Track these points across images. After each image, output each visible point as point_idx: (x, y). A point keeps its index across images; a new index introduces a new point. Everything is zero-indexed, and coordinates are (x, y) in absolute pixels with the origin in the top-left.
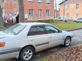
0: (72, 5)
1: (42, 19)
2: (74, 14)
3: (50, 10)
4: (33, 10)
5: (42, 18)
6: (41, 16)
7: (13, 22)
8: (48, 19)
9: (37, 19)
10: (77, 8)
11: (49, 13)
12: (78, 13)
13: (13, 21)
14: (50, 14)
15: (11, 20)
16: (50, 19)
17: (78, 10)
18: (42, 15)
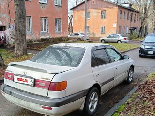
0: (94, 11)
1: (48, 37)
2: (98, 28)
3: (61, 20)
4: (31, 17)
5: (48, 35)
6: (45, 30)
7: (6, 42)
8: (58, 37)
9: (37, 35)
10: (102, 17)
11: (61, 24)
12: (104, 27)
13: (5, 39)
14: (61, 26)
15: (3, 37)
16: (61, 35)
17: (104, 20)
18: (47, 28)
